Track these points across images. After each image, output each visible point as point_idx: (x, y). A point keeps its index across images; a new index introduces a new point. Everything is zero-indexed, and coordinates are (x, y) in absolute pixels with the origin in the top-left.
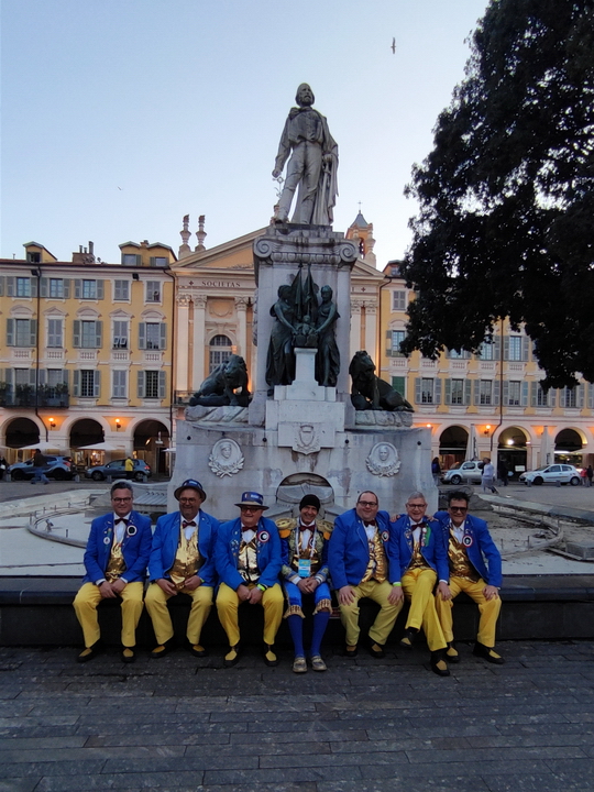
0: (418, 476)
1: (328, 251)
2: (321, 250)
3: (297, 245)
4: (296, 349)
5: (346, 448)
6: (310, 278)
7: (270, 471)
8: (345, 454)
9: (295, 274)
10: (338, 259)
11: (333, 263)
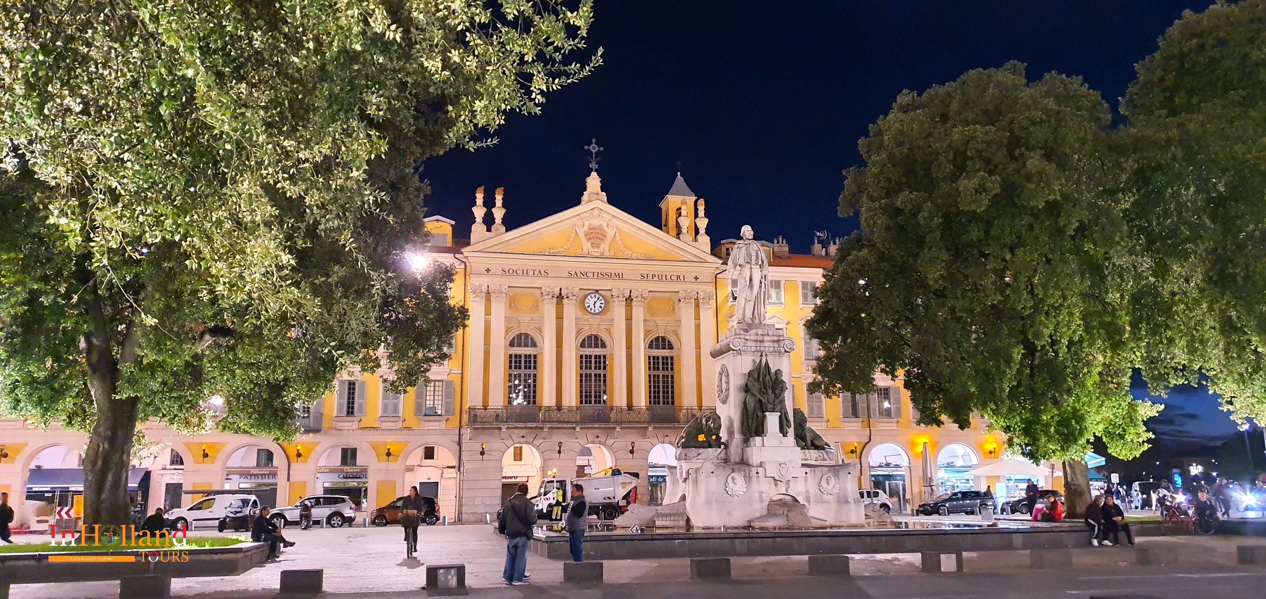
0: (851, 494)
1: (776, 345)
2: (771, 344)
3: (756, 341)
4: (767, 413)
5: (806, 477)
6: (767, 364)
7: (762, 492)
8: (806, 481)
9: (758, 361)
10: (782, 350)
11: (780, 352)
